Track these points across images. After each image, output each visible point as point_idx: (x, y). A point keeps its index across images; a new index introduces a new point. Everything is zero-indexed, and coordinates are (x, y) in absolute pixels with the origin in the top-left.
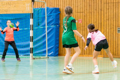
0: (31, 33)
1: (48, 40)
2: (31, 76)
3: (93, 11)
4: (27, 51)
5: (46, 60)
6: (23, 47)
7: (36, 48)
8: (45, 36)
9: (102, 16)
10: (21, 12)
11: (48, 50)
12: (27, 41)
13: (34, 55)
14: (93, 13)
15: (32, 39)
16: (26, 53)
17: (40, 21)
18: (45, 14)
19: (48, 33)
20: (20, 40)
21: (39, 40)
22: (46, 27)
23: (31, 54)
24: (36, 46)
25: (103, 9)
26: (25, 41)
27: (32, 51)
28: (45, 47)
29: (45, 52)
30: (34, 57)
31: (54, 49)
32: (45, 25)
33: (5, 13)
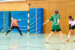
0: (28, 21)
1: (37, 25)
2: (28, 44)
3: (61, 10)
4: (26, 31)
5: (36, 35)
6: (24, 29)
7: (31, 29)
8: (36, 23)
9: (66, 12)
10: (23, 10)
11: (37, 30)
12: (26, 25)
13: (30, 33)
14: (61, 11)
15: (29, 24)
16: (26, 32)
17: (33, 15)
18: (35, 12)
19: (37, 21)
20: (23, 25)
21: (33, 25)
22: (36, 18)
23: (28, 32)
24: (31, 28)
25: (66, 9)
26: (25, 26)
27: (29, 30)
28: (36, 29)
29: (35, 31)
30: (30, 34)
31: (40, 30)
32: (35, 17)
33: (15, 11)
